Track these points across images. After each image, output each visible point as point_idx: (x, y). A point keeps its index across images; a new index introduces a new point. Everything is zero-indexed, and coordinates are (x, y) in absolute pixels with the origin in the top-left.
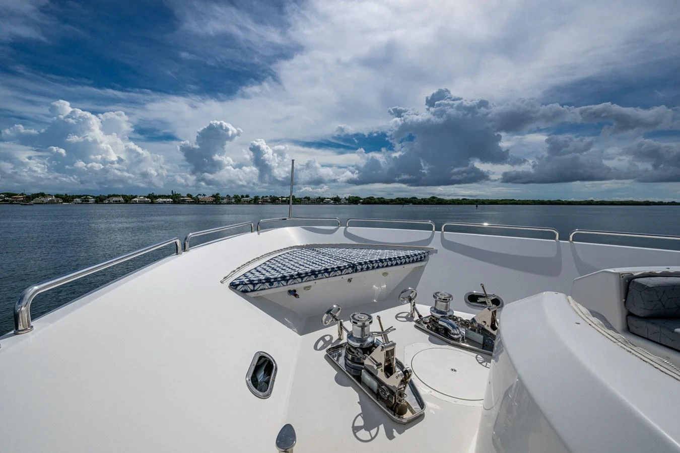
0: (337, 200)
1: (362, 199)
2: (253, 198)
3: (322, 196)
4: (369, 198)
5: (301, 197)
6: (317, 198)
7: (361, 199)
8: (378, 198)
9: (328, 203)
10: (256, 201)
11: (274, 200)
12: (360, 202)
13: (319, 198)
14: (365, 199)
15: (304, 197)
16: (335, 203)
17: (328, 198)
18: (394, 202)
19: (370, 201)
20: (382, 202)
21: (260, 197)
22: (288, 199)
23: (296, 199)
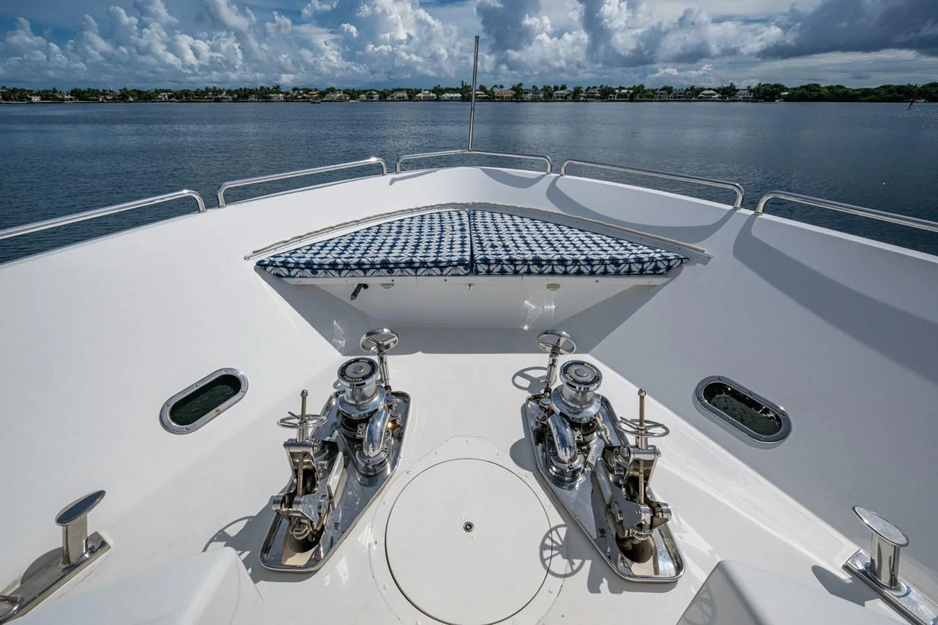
0: (728, 93)
1: (787, 90)
2: (572, 90)
3: (698, 85)
4: (807, 87)
5: (654, 88)
6: (687, 90)
7: (783, 89)
8: (830, 88)
9: (707, 99)
10: (576, 96)
11: (606, 94)
12: (780, 97)
13: (692, 88)
14: (795, 89)
15: (660, 88)
16: (723, 99)
17: (709, 89)
18: (873, 97)
19: (809, 94)
20: (839, 95)
21: (584, 90)
22: (632, 91)
23: (645, 92)
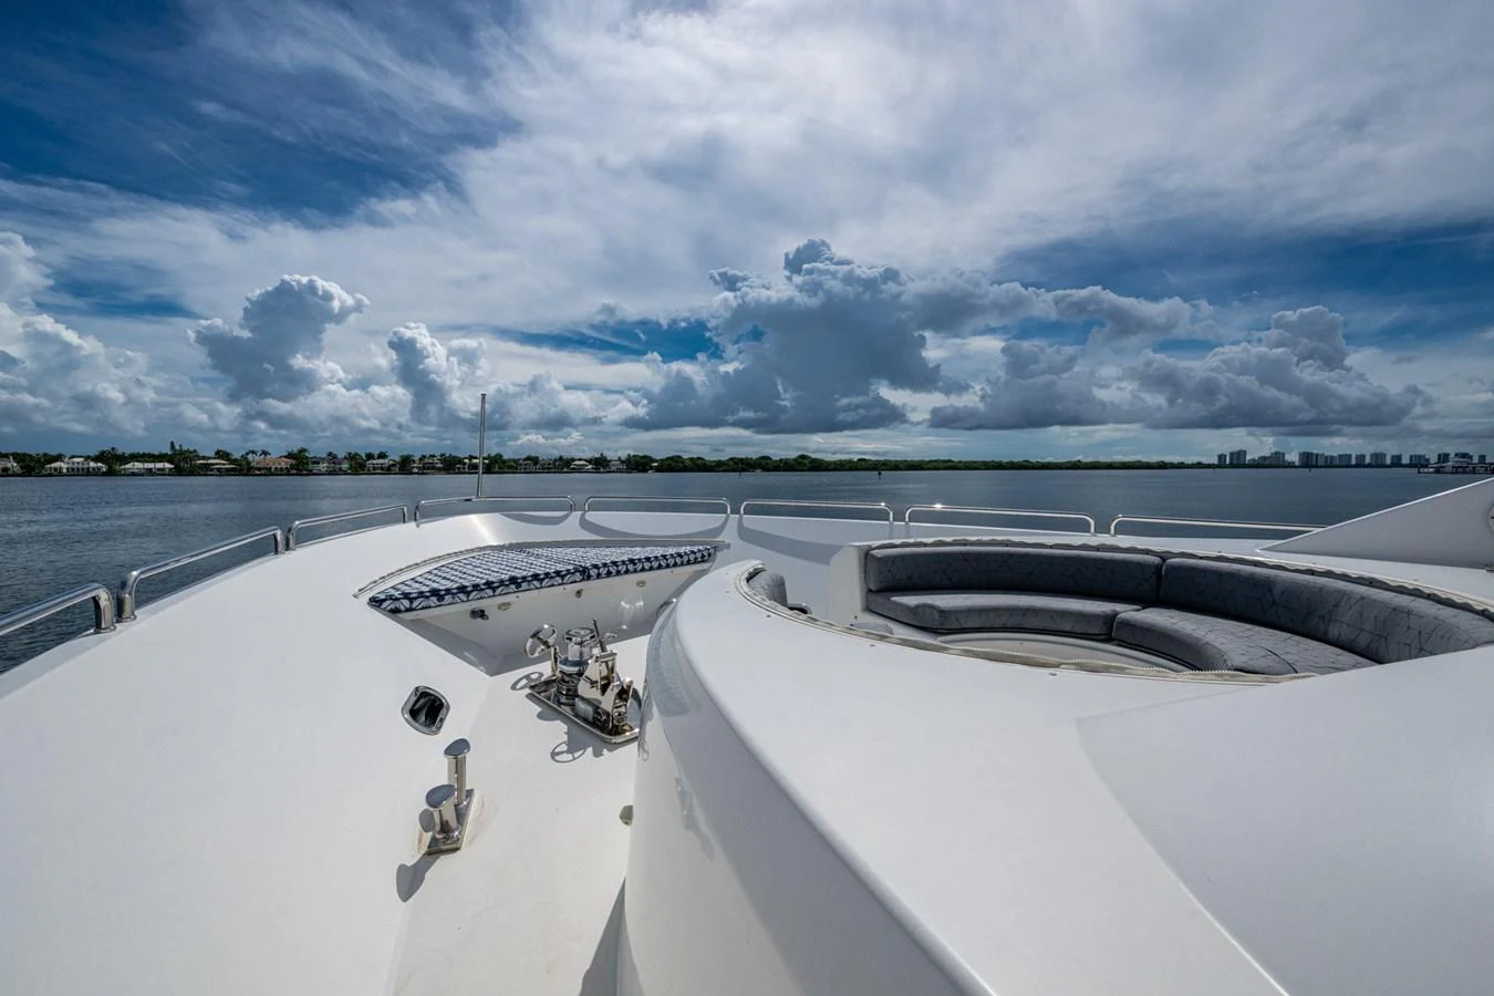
0: (600, 464)
1: (656, 461)
2: (398, 459)
3: (566, 455)
4: (672, 458)
5: (517, 457)
6: (556, 460)
7: (653, 460)
8: (691, 459)
9: (579, 470)
10: (404, 466)
11: (451, 465)
12: (652, 468)
13: (561, 458)
14: (662, 460)
15: (524, 457)
16: (596, 470)
17: (580, 460)
18: (725, 467)
19: (673, 465)
20: (699, 466)
21: (416, 458)
22: (487, 461)
23: (504, 462)
